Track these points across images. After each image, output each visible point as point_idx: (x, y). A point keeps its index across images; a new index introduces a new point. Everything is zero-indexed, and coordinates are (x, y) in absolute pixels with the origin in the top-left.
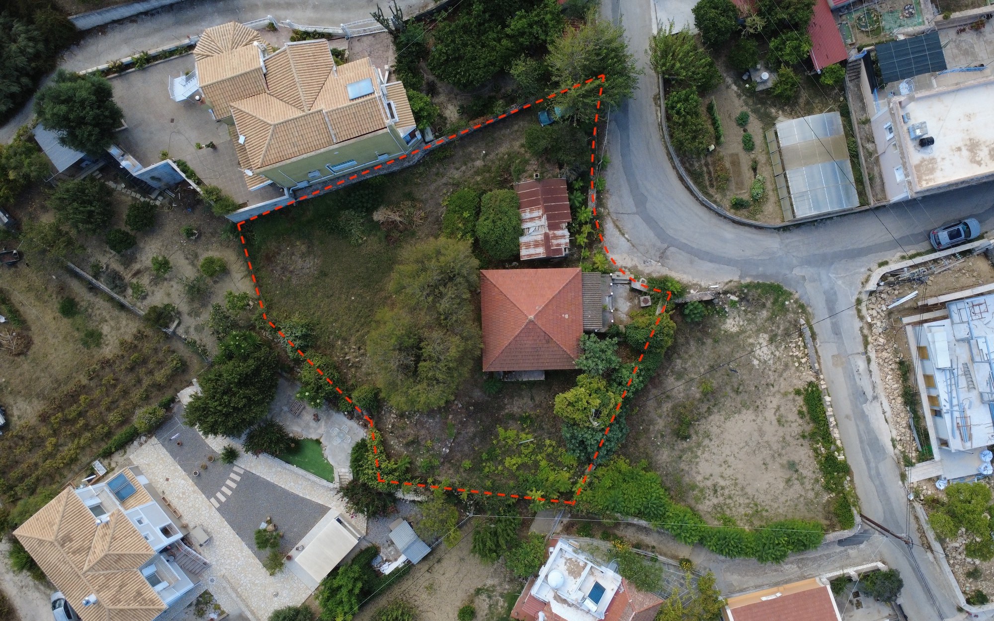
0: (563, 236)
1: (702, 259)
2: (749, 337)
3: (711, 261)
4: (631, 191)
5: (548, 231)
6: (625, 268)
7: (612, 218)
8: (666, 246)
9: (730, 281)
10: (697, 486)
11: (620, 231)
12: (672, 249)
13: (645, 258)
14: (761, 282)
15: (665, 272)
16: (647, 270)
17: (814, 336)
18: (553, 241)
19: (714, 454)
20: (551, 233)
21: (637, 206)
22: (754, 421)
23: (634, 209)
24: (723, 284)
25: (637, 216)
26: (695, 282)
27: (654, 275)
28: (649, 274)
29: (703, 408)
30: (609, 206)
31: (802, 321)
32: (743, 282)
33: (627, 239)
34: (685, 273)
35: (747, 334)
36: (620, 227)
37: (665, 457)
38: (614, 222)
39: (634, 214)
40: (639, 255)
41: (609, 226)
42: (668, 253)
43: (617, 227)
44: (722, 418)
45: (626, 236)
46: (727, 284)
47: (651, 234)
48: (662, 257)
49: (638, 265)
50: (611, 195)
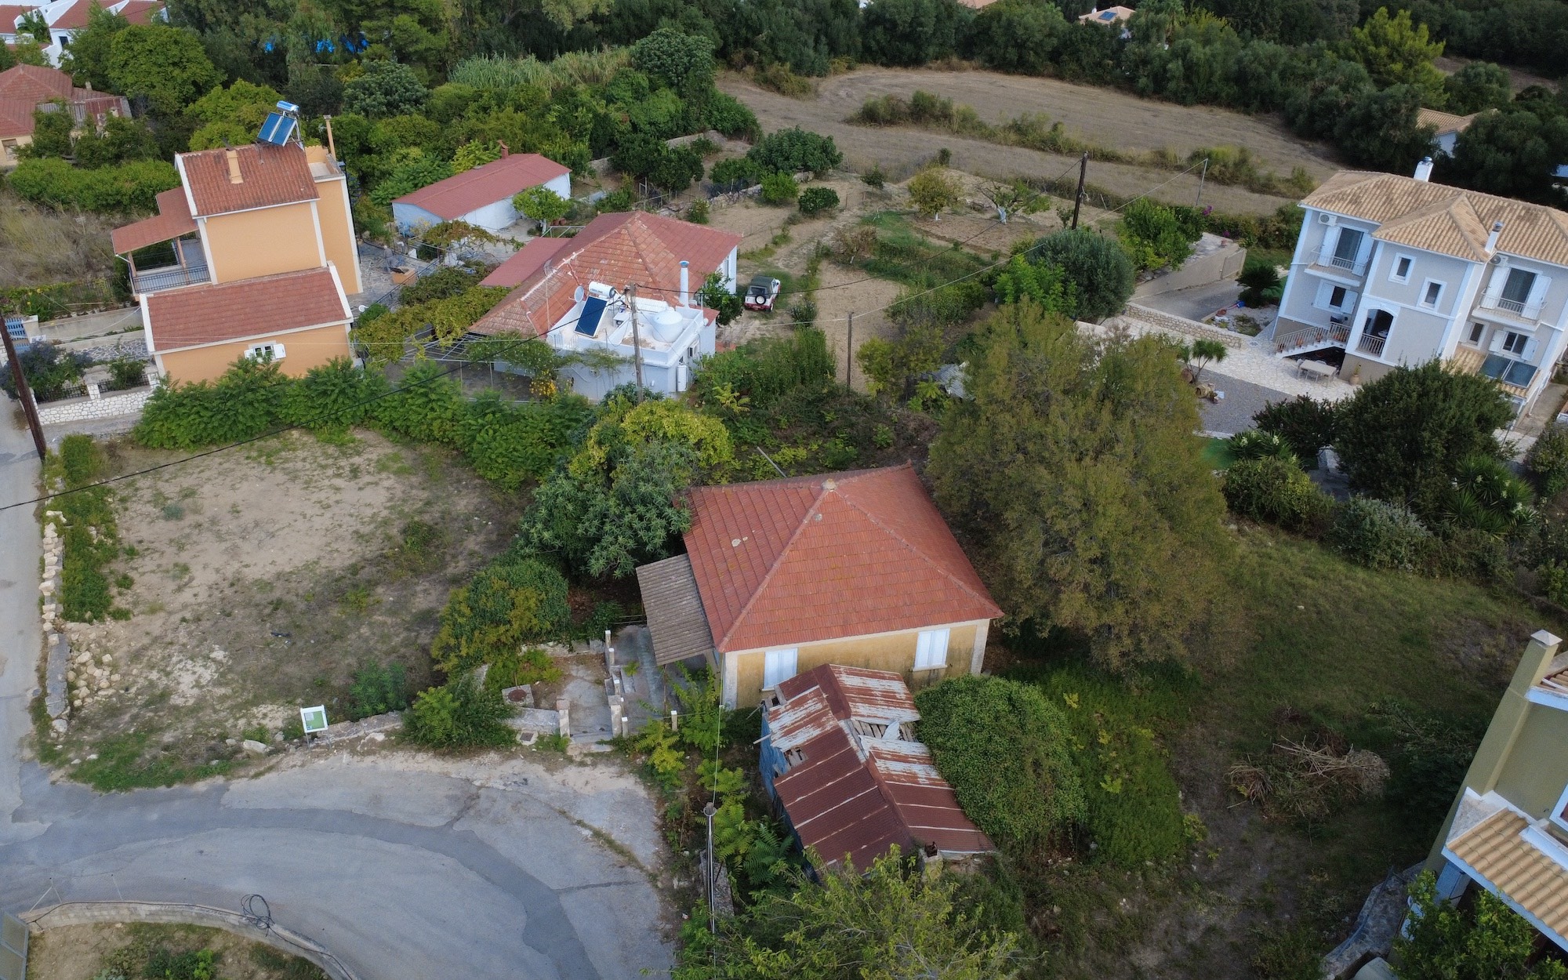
0: (789, 731)
1: (340, 813)
2: (223, 698)
3: (313, 812)
4: (582, 952)
5: (842, 724)
6: (582, 764)
7: (641, 868)
8: (458, 827)
9: (257, 775)
10: (395, 473)
11: (610, 843)
12: (438, 822)
13: (525, 790)
14: (162, 789)
15: (459, 769)
16: (517, 765)
17: (38, 710)
18: (819, 706)
19: (351, 515)
20: (831, 723)
21: (560, 915)
22: (247, 566)
23: (568, 902)
24: (283, 765)
25: (554, 886)
26: (369, 759)
27: (493, 756)
28: (512, 756)
29: (366, 573)
30: (656, 898)
31: (60, 726)
32: (220, 780)
33: (585, 826)
34: (400, 775)
35: (229, 703)
36: (609, 852)
37: (463, 502)
38: (632, 860)
39: (568, 890)
40: (542, 796)
41: (647, 847)
42: (450, 811)
43: (620, 851)
44: (323, 563)
45: (587, 833)
46: (270, 769)
47: (504, 846)
48: (468, 801)
49: (547, 775)
50: (653, 929)
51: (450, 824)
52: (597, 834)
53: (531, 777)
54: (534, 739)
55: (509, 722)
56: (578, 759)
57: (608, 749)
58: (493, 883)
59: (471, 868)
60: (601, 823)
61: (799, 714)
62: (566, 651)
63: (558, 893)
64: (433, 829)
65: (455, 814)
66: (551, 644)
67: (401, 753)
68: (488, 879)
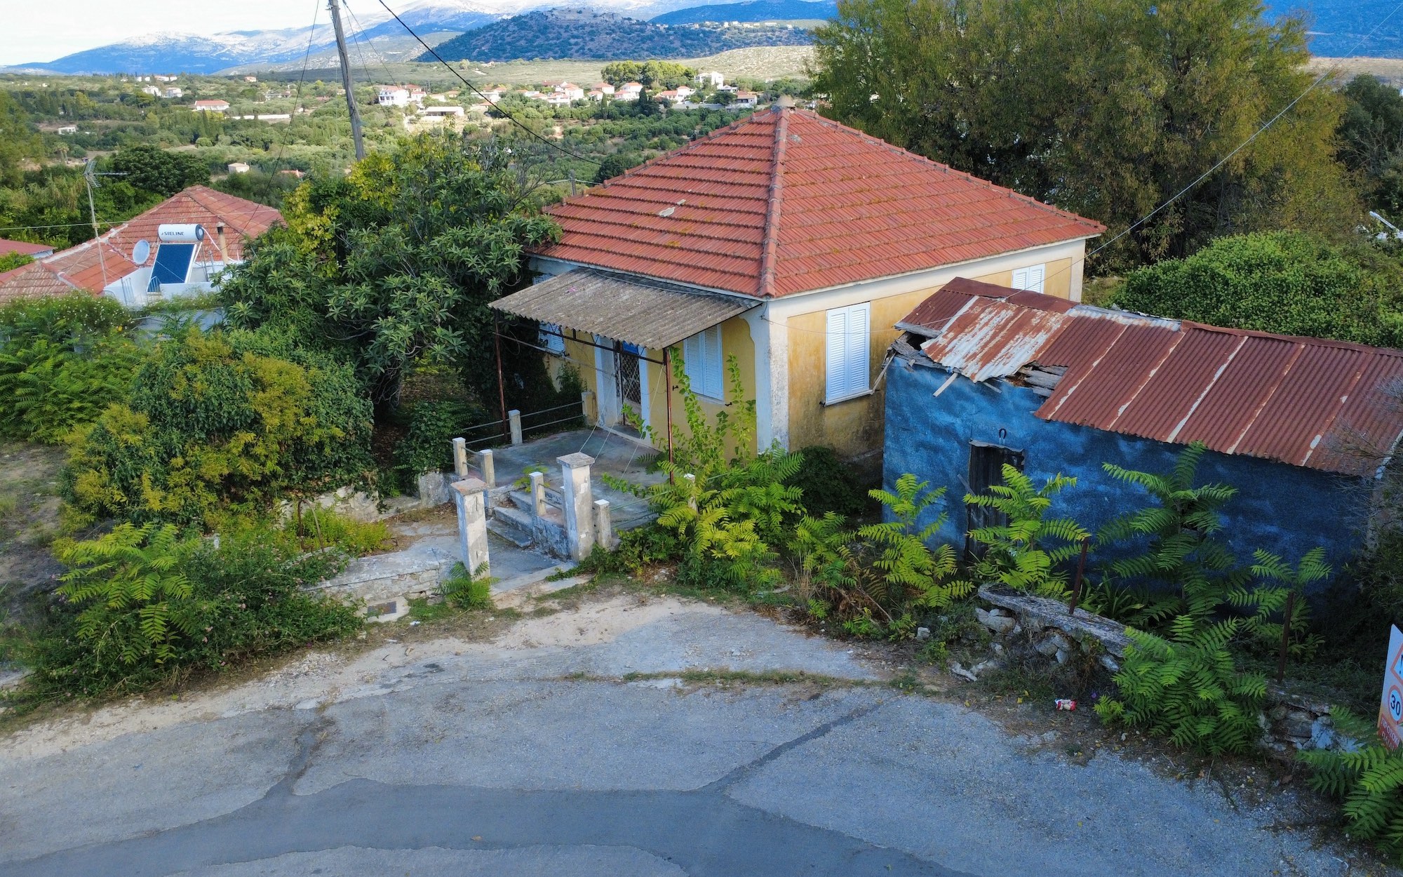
0: (987, 357)
5: (1074, 313)
6: (546, 611)
8: (310, 788)
11: (742, 677)
12: (238, 799)
13: (445, 679)
16: (390, 654)
18: (1007, 314)
20: (1053, 320)
23: (761, 796)
28: (368, 645)
33: (651, 677)
36: (758, 690)
38: (822, 681)
39: (738, 777)
40: (500, 673)
43: (779, 679)
45: (667, 683)
48: (304, 738)
51: (284, 787)
52: (693, 677)
53: (443, 660)
54: (402, 609)
55: (328, 587)
56: (529, 608)
57: (581, 581)
58: (510, 846)
59: (416, 844)
60: (681, 659)
61: (980, 335)
62: (372, 507)
63: (718, 790)
64: (227, 819)
65: (283, 769)
66: (341, 492)
67: (36, 728)
68: (485, 845)
